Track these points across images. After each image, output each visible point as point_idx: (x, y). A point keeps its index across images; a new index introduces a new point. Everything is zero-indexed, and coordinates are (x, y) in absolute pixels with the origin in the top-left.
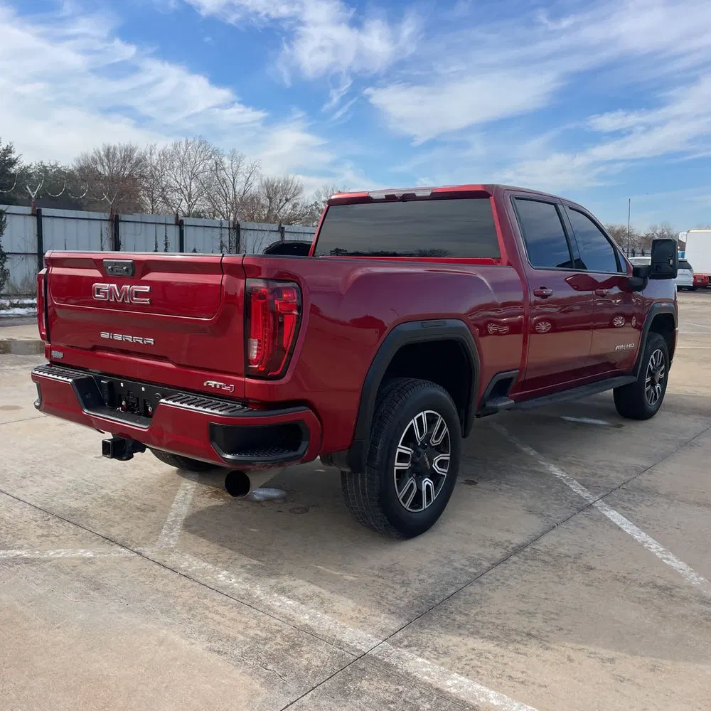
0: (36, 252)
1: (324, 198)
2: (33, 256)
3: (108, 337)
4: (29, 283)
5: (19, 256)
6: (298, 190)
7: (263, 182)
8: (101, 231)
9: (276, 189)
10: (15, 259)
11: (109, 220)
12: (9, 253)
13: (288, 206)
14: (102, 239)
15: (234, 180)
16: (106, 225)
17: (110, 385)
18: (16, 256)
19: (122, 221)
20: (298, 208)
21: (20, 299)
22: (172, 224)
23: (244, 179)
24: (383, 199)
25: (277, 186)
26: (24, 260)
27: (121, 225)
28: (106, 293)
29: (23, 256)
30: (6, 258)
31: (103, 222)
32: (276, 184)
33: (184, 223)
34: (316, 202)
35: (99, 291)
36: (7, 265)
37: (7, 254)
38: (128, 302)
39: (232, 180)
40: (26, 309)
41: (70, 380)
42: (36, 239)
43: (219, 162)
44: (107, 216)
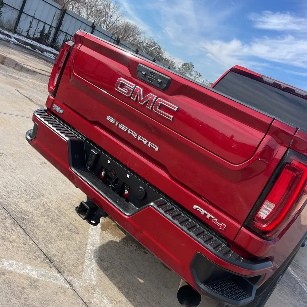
0: (20, 10)
1: (147, 42)
2: (17, 11)
3: (113, 122)
4: (10, 23)
5: (10, 8)
6: (139, 34)
7: (125, 23)
8: (55, 14)
9: (130, 28)
10: (7, 8)
11: (61, 10)
12: (6, 4)
13: (132, 38)
14: (54, 18)
15: (112, 15)
16: (59, 12)
17: (98, 156)
18: (8, 7)
19: (67, 13)
20: (136, 41)
21: (3, 30)
22: (90, 26)
23: (116, 17)
24: (271, 84)
25: (131, 27)
26: (12, 10)
27: (66, 15)
28: (129, 91)
29: (12, 9)
30: (3, 6)
31: (58, 10)
32: (130, 26)
33: (96, 28)
34: (143, 42)
35: (122, 85)
36: (3, 9)
37: (4, 3)
38: (150, 108)
39: (111, 15)
40: (4, 36)
41: (67, 139)
42: (22, 2)
43: (108, 4)
44: (61, 8)
